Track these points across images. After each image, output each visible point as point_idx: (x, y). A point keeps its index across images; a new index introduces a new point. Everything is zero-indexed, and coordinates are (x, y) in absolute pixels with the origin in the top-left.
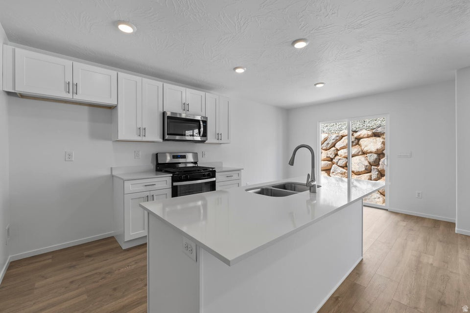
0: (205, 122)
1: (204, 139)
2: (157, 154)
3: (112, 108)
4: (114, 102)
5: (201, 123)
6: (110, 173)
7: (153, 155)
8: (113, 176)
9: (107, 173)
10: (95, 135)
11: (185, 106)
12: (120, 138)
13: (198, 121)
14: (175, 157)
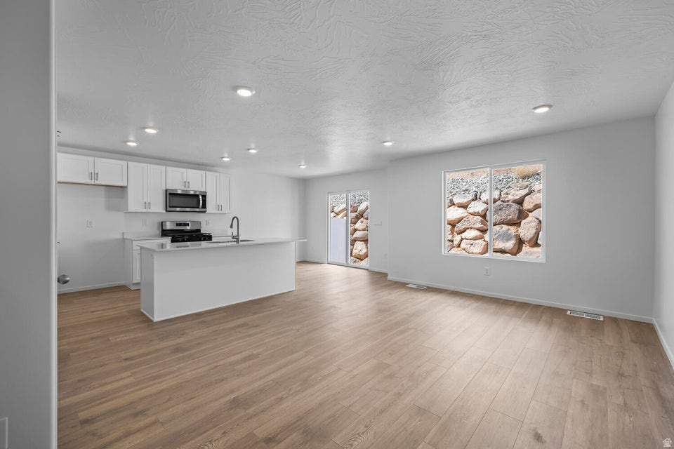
0: (204, 197)
1: (203, 210)
2: (162, 223)
3: (123, 188)
4: (125, 184)
5: (201, 197)
6: (121, 237)
7: (159, 223)
8: (124, 239)
9: (119, 236)
10: (109, 208)
11: (186, 183)
12: (129, 210)
13: (198, 196)
14: (178, 225)
